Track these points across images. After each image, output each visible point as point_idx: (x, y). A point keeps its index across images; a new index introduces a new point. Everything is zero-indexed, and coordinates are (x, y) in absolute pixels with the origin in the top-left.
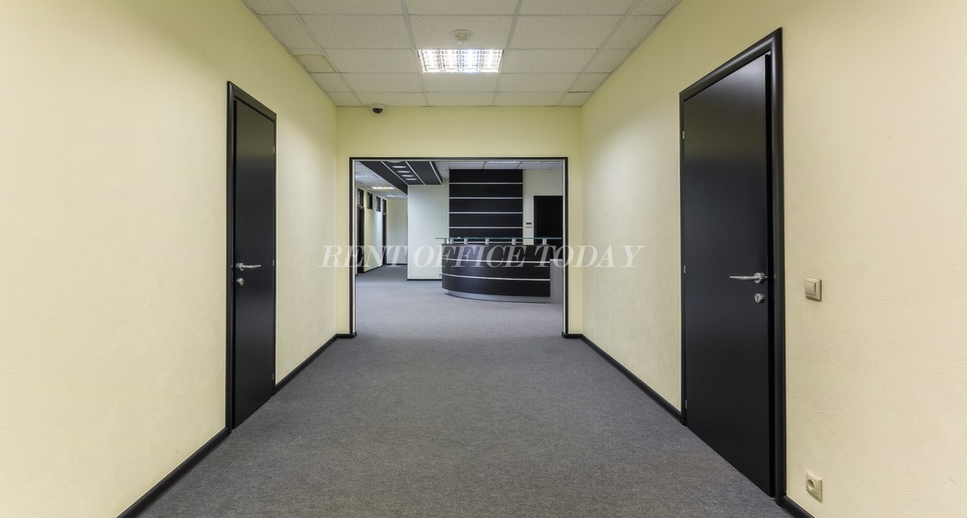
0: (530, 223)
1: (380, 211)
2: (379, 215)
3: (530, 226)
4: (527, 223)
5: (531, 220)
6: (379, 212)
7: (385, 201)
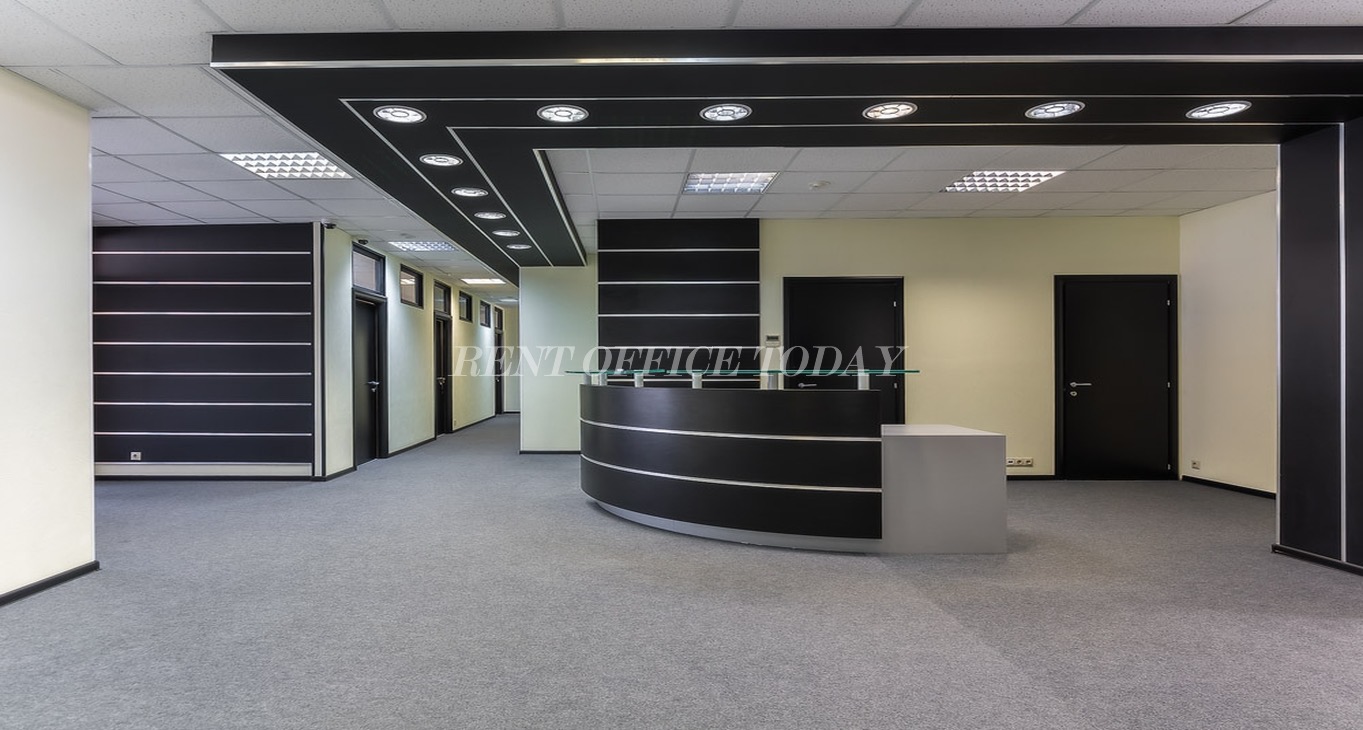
0: (776, 338)
1: (489, 326)
2: (488, 334)
3: (777, 343)
4: (769, 338)
5: (779, 332)
6: (487, 329)
7: (500, 312)
